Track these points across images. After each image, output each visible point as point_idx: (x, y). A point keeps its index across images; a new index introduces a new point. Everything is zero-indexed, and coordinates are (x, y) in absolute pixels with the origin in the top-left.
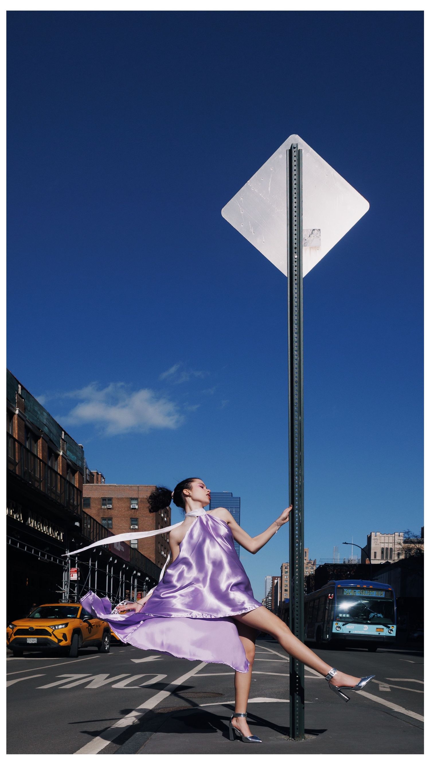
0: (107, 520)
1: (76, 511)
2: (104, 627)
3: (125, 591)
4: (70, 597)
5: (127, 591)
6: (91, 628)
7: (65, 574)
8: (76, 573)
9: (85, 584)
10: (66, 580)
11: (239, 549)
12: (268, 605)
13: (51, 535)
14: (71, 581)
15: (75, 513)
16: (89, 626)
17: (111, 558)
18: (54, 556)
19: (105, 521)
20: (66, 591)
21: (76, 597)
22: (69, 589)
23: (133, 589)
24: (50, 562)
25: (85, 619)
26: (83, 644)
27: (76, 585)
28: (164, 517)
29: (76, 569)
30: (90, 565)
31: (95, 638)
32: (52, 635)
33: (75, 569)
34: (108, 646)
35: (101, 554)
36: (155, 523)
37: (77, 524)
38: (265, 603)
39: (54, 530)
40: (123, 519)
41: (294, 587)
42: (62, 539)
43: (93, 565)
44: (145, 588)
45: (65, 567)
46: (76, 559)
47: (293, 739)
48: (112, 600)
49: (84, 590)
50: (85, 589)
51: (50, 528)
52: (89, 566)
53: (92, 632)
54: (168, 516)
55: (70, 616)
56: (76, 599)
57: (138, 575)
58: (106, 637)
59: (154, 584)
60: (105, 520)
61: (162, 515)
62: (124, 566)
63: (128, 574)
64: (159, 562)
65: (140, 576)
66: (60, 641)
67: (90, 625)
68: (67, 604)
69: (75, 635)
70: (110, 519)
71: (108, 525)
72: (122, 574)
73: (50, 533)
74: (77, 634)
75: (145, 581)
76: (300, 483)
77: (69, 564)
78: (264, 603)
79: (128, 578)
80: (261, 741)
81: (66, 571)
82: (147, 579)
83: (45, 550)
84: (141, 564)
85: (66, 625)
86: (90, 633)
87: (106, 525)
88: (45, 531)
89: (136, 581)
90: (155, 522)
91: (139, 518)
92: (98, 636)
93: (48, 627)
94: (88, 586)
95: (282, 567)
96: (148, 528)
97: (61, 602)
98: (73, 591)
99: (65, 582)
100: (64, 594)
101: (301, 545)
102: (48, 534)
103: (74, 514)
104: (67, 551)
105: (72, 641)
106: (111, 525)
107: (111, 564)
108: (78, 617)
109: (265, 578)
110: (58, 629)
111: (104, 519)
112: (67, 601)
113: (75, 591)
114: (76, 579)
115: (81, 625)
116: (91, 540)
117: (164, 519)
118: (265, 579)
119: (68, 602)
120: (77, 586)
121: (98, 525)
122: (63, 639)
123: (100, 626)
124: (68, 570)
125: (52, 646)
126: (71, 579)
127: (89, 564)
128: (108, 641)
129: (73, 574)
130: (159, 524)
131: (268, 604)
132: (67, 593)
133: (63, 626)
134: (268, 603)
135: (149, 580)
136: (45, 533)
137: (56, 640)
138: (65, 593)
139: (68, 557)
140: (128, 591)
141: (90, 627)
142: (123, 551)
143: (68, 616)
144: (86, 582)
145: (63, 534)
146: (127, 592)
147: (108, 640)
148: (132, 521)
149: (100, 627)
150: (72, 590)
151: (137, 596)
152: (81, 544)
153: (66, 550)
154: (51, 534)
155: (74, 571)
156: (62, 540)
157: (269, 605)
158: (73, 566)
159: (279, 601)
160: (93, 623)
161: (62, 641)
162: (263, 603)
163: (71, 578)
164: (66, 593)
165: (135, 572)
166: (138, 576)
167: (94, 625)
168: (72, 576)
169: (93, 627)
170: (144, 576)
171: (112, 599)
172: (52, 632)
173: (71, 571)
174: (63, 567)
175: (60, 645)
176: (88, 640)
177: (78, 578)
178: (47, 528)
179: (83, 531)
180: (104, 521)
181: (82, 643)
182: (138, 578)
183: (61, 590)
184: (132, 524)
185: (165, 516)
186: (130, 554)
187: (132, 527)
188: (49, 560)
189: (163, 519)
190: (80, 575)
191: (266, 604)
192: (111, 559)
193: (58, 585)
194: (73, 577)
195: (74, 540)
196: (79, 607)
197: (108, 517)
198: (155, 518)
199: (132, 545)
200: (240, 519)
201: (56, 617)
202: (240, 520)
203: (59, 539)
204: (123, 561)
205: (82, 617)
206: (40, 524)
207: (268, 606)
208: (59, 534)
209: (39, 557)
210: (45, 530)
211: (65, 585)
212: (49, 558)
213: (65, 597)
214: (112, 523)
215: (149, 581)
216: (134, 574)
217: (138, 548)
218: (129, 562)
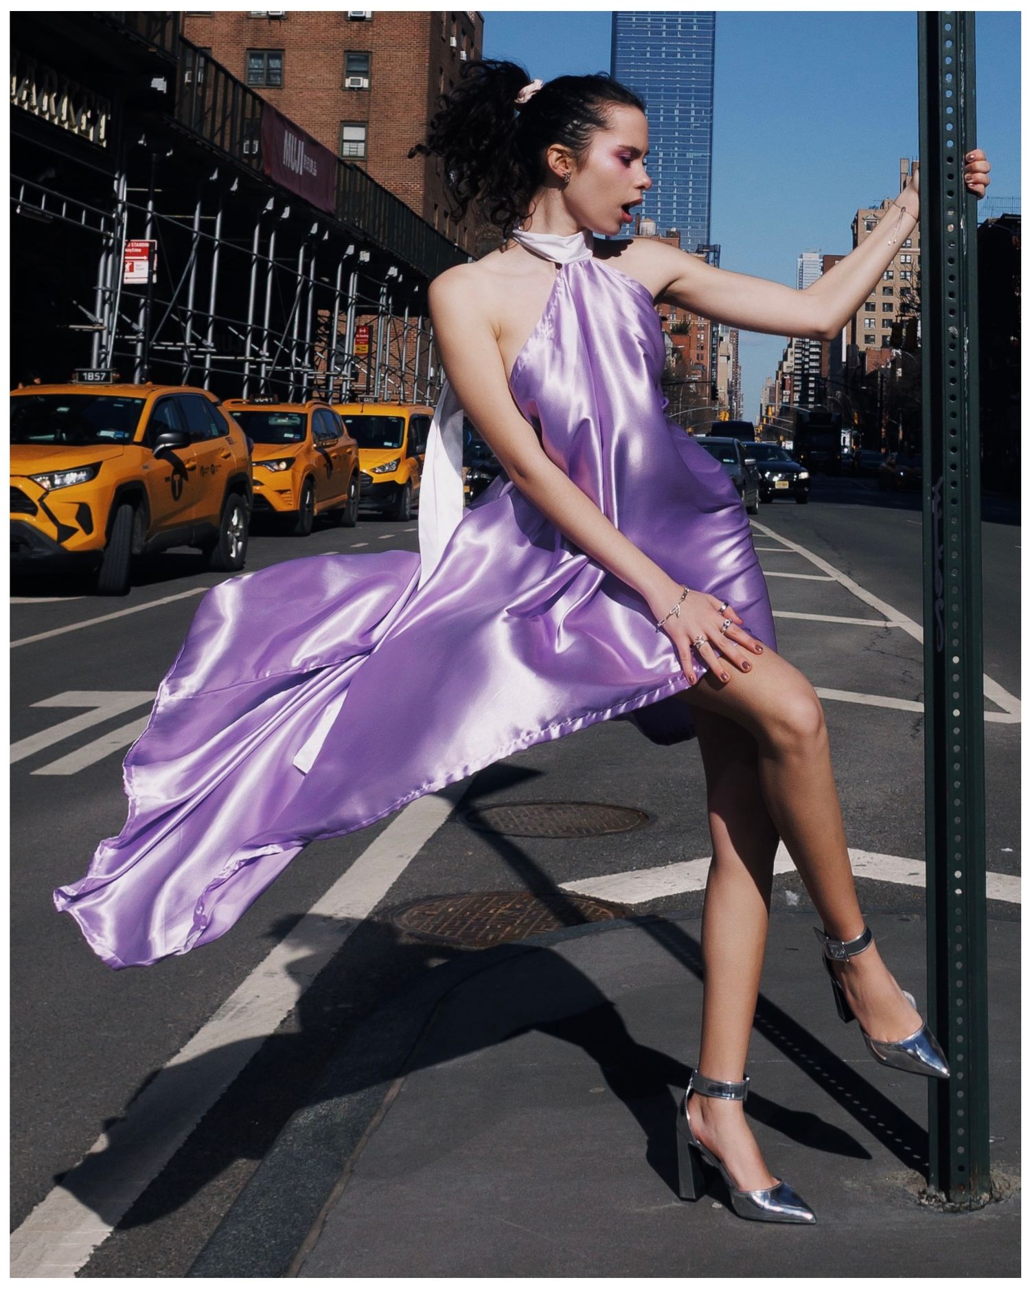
0: (266, 56)
1: (157, 40)
2: (230, 472)
3: (315, 315)
4: (117, 344)
5: (320, 312)
6: (184, 481)
7: (105, 264)
8: (145, 258)
9: (174, 298)
10: (108, 285)
11: (711, 156)
12: (808, 356)
13: (66, 126)
14: (125, 287)
15: (156, 46)
16: (175, 472)
17: (271, 201)
18: (71, 200)
19: (260, 61)
20: (106, 324)
21: (140, 345)
22: (119, 317)
23: (344, 308)
24: (58, 221)
25: (162, 446)
26: (150, 541)
27: (143, 301)
28: (459, 48)
29: (147, 245)
30: (196, 227)
31: (194, 517)
32: (41, 511)
33: (141, 245)
34: (240, 544)
35: (235, 187)
36: (427, 69)
37: (159, 84)
38: (799, 351)
39: (77, 106)
40: (321, 54)
41: (941, 522)
42: (102, 136)
43: (207, 226)
44: (383, 306)
45: (108, 238)
46: (146, 206)
47: (943, 1196)
48: (267, 354)
49: (169, 316)
50: (173, 316)
51: (66, 100)
52: (192, 233)
53: (184, 490)
54: (472, 45)
55: (110, 434)
56: (139, 353)
57: (361, 258)
58: (236, 512)
59: (416, 289)
60: (260, 57)
61: (454, 42)
62: (314, 230)
63: (327, 257)
64: (436, 206)
65: (368, 262)
66: (66, 532)
67: (179, 467)
68: (103, 387)
69: (123, 507)
70: (277, 53)
71: (269, 75)
72: (305, 257)
73: (64, 118)
74: (130, 504)
75: (386, 281)
76: (962, 101)
77: (123, 225)
78: (793, 349)
79: (325, 269)
80: (809, 1216)
81: (109, 250)
82: (393, 271)
83: (41, 179)
84: (374, 222)
85: (93, 470)
86: (176, 498)
87: (263, 73)
88: (46, 112)
89: (353, 280)
90: (427, 64)
91: (373, 51)
92: (204, 508)
93: (26, 479)
94: (186, 305)
95: (856, 221)
96: (405, 87)
97: (82, 379)
98: (131, 324)
99: (104, 293)
100: (97, 335)
101: (968, 345)
102: (56, 121)
103: (150, 50)
104: (119, 180)
105: (109, 532)
106: (280, 75)
107: (270, 223)
108: (138, 437)
109: (799, 260)
110: (63, 485)
111: (255, 53)
112: (104, 374)
113: (137, 322)
114: (145, 281)
115: (147, 470)
116: (205, 139)
117: (459, 55)
118: (799, 264)
119: (107, 379)
120: (145, 304)
121: (230, 83)
122: (75, 525)
123: (213, 469)
124: (116, 250)
125: (36, 552)
126: (126, 281)
127: (191, 223)
128: (241, 527)
129: (136, 263)
130: (441, 73)
131: (807, 353)
132: (110, 333)
133: (82, 475)
134: (808, 350)
135: (398, 277)
136: (47, 117)
137: (51, 531)
138: (100, 332)
139: (119, 202)
140: (326, 313)
141: (177, 477)
142: (315, 174)
143: (103, 433)
144: (177, 291)
145: (106, 120)
146: (320, 316)
147: (240, 523)
148: (350, 60)
149: (213, 473)
150: (129, 321)
151: (354, 336)
152: (168, 154)
153: (117, 176)
154: (65, 121)
155: (140, 250)
156: (101, 141)
157: (811, 357)
158: (136, 232)
159: (848, 347)
160: (188, 461)
161: (73, 531)
162: (790, 350)
163: (126, 275)
164: (105, 333)
165: (351, 250)
166: (363, 262)
167: (193, 468)
168: (131, 269)
169: (189, 472)
170: (381, 260)
171: (268, 351)
172: (41, 500)
173: (127, 250)
174: (101, 236)
175: (64, 549)
176: (171, 526)
177: (150, 278)
178: (55, 98)
179: (176, 110)
180: (256, 61)
181: (147, 539)
182: (362, 269)
183: (90, 323)
184: (350, 73)
185: (464, 44)
186: (336, 184)
187: (348, 83)
188: (52, 215)
189: (454, 53)
190: (158, 267)
191: (800, 356)
192: (270, 206)
193: (78, 304)
194: (136, 273)
195: (146, 140)
196: (144, 401)
197: (269, 47)
198: (428, 51)
199: (346, 145)
200: (713, 50)
201: (58, 436)
202: (713, 54)
203: (91, 139)
204: (312, 210)
205: (150, 440)
206: (29, 88)
207: (807, 360)
208: (93, 122)
209: (20, 204)
210: (45, 108)
211: (104, 302)
212: (54, 205)
213: (101, 346)
214: (280, 69)
215: (400, 279)
216: (349, 256)
217: (368, 157)
218: (334, 213)
